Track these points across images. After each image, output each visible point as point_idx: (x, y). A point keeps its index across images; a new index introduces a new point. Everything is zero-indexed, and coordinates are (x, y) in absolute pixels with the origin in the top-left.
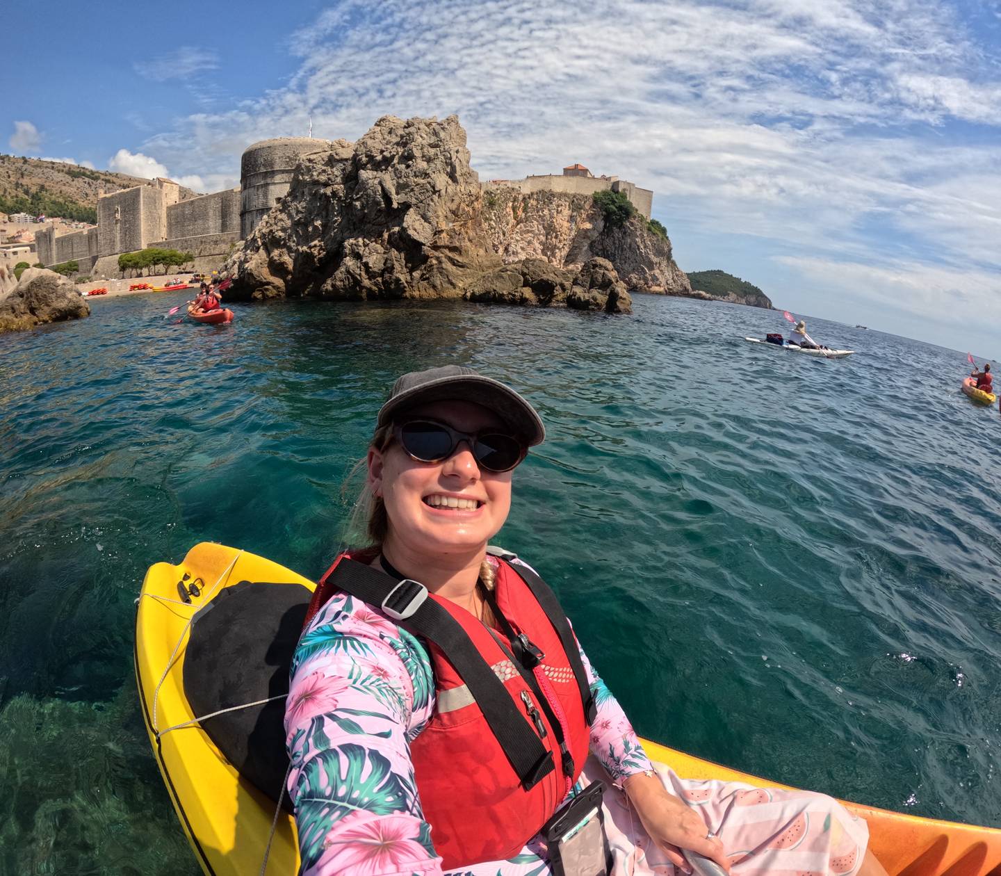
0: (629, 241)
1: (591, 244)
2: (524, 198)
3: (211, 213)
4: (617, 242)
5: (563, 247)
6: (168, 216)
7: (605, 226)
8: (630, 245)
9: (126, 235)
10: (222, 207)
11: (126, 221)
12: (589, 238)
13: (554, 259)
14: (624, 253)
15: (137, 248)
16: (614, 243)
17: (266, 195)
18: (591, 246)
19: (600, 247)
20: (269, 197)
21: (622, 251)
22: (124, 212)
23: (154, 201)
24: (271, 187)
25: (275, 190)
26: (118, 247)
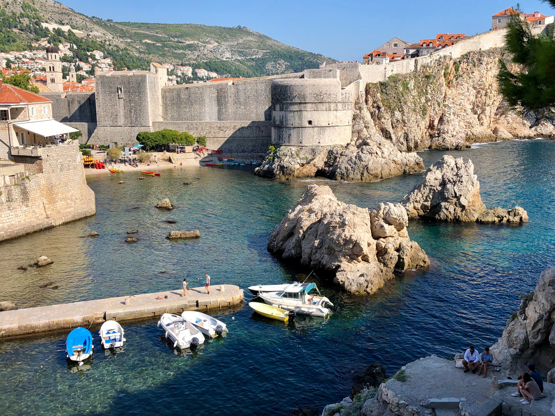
2: (455, 63)
3: (207, 100)
5: (493, 104)
6: (163, 97)
9: (131, 112)
10: (218, 96)
11: (130, 101)
13: (484, 117)
15: (144, 124)
17: (300, 118)
20: (303, 120)
22: (128, 92)
23: (154, 85)
24: (304, 113)
25: (308, 115)
26: (121, 121)
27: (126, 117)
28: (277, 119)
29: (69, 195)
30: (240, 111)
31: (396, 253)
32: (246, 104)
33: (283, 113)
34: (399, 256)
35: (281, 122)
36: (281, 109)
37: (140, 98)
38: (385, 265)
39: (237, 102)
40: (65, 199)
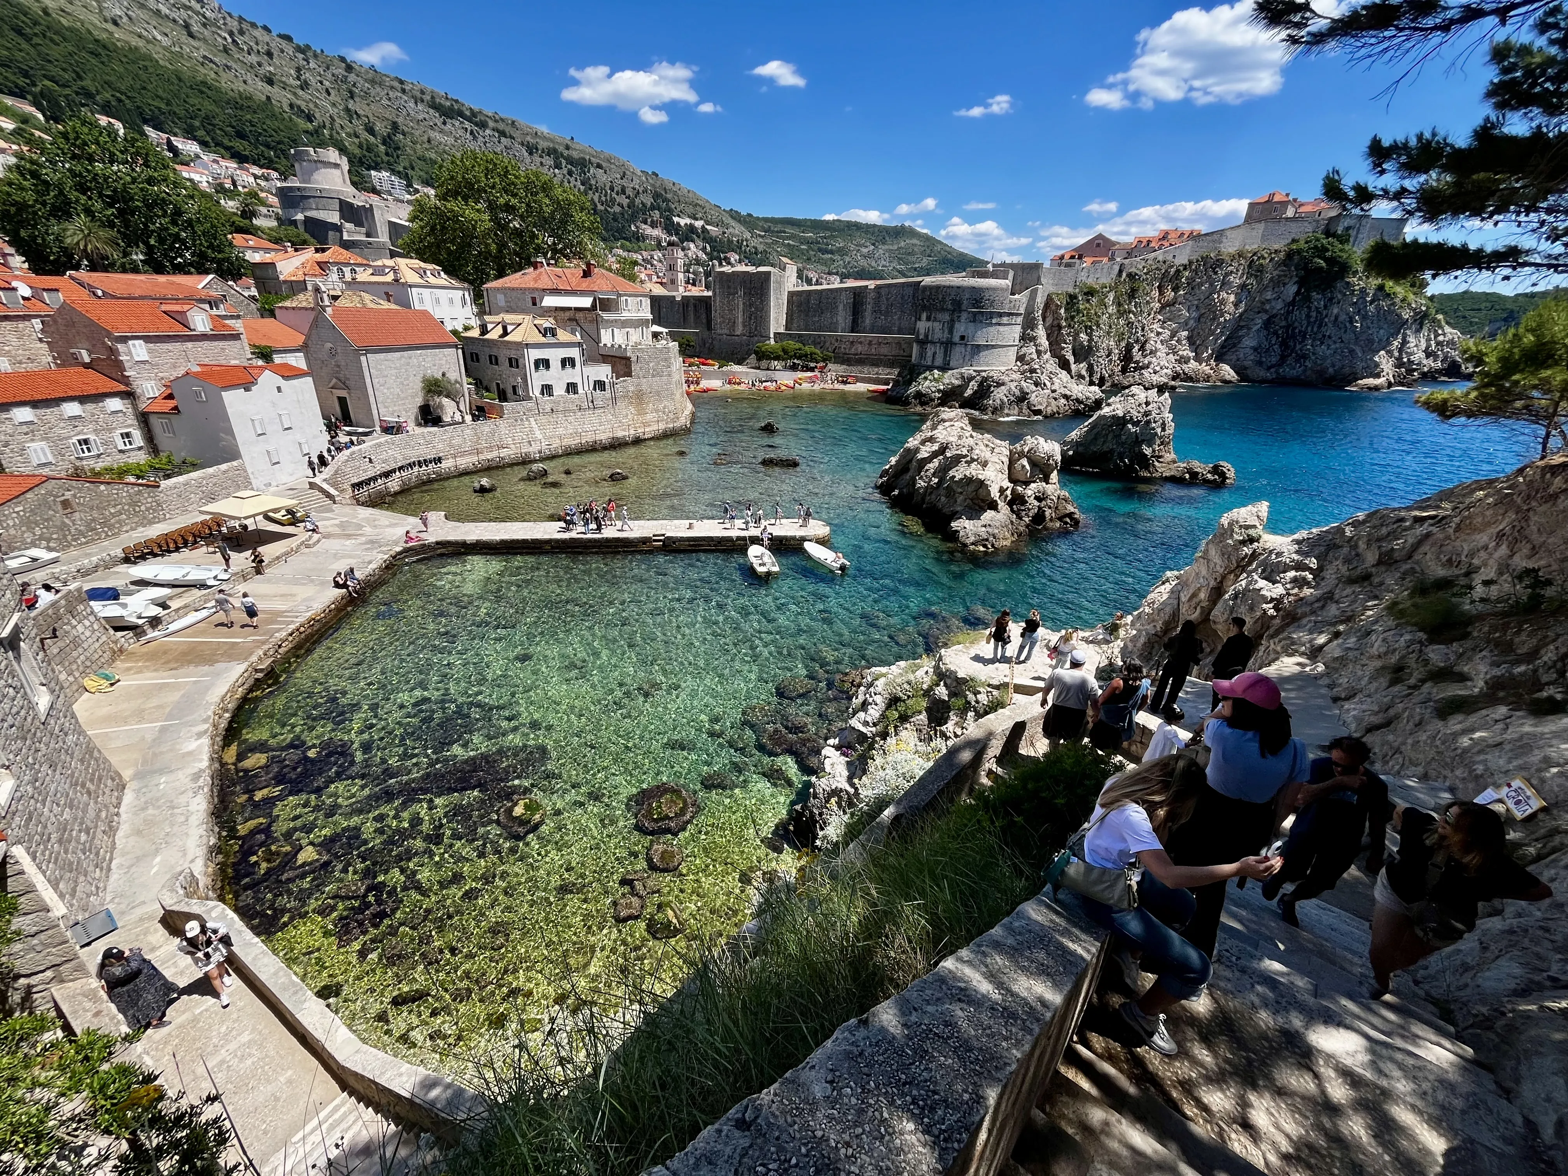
0: (1335, 311)
1: (1269, 320)
2: (1178, 271)
3: (841, 307)
4: (1314, 314)
6: (789, 302)
7: (1298, 293)
8: (1337, 317)
9: (750, 318)
10: (854, 303)
11: (751, 305)
12: (1266, 311)
14: (1323, 329)
15: (764, 335)
16: (1308, 316)
17: (951, 331)
18: (1267, 324)
19: (1284, 323)
20: (955, 334)
21: (1320, 326)
22: (748, 294)
23: (780, 283)
24: (957, 325)
25: (960, 328)
26: (739, 330)
27: (744, 326)
28: (922, 331)
29: (661, 407)
30: (879, 323)
31: (1036, 503)
32: (887, 313)
33: (930, 324)
34: (1040, 508)
35: (927, 336)
36: (928, 319)
37: (762, 302)
38: (1020, 518)
39: (876, 311)
40: (657, 411)
